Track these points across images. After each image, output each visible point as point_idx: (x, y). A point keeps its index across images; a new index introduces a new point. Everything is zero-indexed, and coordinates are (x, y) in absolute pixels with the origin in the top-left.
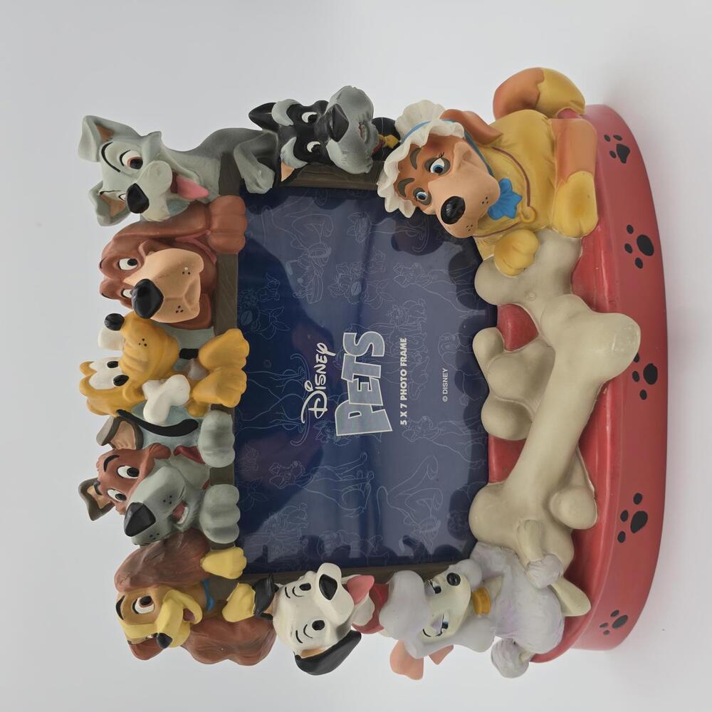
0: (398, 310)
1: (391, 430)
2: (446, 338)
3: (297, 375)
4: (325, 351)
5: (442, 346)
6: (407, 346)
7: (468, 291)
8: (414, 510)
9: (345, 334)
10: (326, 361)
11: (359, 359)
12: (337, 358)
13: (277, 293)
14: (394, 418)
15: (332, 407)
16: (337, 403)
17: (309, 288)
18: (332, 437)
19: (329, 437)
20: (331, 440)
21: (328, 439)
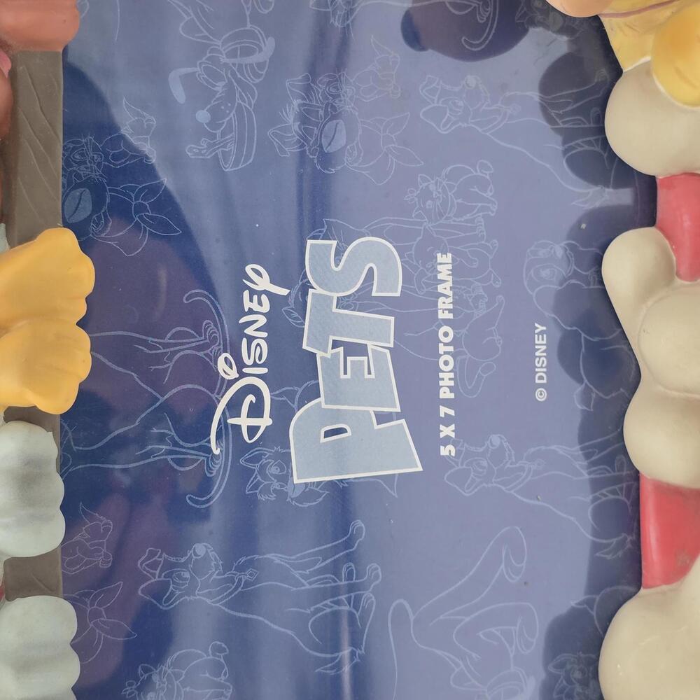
0: (432, 187)
1: (420, 469)
2: (542, 253)
3: (200, 340)
4: (263, 282)
5: (532, 272)
6: (455, 272)
7: (589, 143)
8: (474, 655)
9: (309, 241)
10: (266, 307)
11: (343, 303)
12: (291, 301)
13: (148, 146)
14: (426, 442)
15: (283, 415)
16: (295, 406)
17: (223, 134)
18: (282, 486)
19: (276, 485)
20: (281, 494)
21: (275, 490)
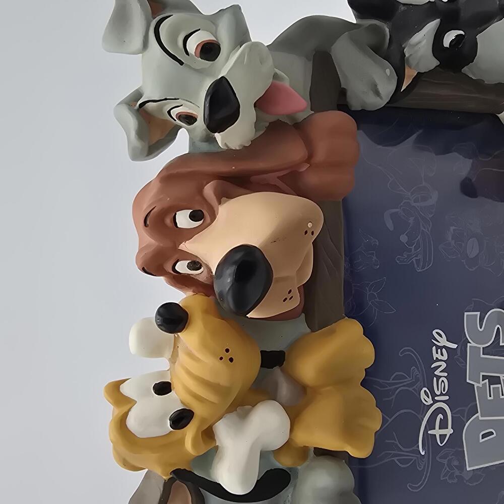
3: (409, 380)
9: (465, 313)
11: (486, 351)
12: (459, 351)
13: (375, 258)
15: (458, 426)
16: (465, 420)
17: (416, 249)
18: (461, 473)
19: (457, 473)
20: (460, 478)
21: (456, 476)
